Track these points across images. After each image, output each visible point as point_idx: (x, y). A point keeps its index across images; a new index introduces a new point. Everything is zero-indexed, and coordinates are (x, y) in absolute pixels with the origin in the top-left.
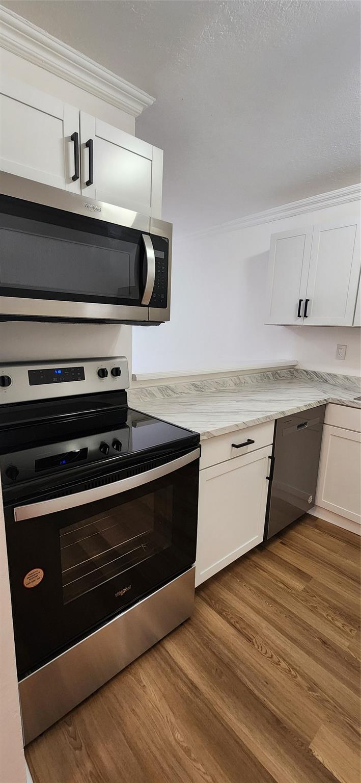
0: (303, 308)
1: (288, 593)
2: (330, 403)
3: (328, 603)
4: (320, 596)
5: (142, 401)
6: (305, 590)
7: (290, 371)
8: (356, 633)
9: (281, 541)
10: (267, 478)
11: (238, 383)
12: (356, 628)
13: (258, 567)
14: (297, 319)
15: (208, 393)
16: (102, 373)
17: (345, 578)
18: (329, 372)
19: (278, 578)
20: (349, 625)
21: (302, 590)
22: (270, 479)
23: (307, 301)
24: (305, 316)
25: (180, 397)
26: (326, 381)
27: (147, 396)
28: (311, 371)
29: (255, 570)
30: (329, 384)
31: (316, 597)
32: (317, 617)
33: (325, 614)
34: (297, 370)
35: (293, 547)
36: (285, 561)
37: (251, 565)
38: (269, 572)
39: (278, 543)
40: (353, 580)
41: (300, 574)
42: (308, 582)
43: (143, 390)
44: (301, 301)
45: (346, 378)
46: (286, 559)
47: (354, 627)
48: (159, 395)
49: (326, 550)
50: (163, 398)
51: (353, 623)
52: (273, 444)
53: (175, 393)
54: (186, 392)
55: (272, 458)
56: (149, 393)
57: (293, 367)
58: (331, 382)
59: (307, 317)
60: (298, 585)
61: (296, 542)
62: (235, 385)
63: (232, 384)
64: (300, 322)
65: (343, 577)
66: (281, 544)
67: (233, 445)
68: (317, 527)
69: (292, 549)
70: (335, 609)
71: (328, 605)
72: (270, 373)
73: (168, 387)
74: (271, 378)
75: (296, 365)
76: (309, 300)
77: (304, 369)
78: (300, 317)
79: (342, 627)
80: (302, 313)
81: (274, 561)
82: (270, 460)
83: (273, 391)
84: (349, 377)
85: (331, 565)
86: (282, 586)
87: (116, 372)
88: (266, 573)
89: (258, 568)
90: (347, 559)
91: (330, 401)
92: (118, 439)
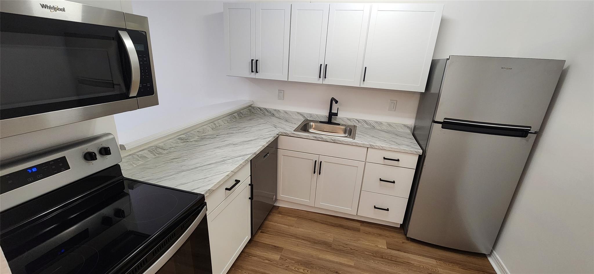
0: (254, 66)
1: (272, 265)
2: (280, 135)
3: (293, 260)
4: (289, 258)
5: (135, 166)
6: (281, 258)
7: (249, 109)
8: (310, 271)
9: (261, 231)
10: (249, 198)
11: (214, 127)
12: (310, 269)
13: (250, 255)
14: (250, 74)
15: (194, 143)
16: (90, 157)
17: (300, 241)
18: (275, 108)
19: (264, 257)
20: (306, 268)
21: (279, 259)
22: (251, 198)
23: (257, 61)
24: (257, 72)
25: (170, 152)
26: (273, 115)
27: (139, 160)
28: (263, 108)
29: (249, 258)
30: (276, 117)
31: (287, 260)
32: (290, 272)
33: (293, 268)
34: (253, 108)
35: (268, 233)
36: (266, 244)
37: (246, 256)
38: (258, 256)
39: (259, 233)
40: (304, 240)
41: (276, 249)
42: (281, 252)
43: (134, 156)
44: (252, 60)
45: (286, 112)
46: (266, 243)
47: (309, 268)
48: (150, 156)
49: (287, 227)
50: (154, 157)
51: (308, 266)
52: (251, 176)
53: (164, 150)
54: (174, 146)
55: (251, 185)
56: (140, 157)
57: (250, 106)
58: (277, 115)
59: (258, 72)
60: (276, 257)
61: (270, 228)
62: (213, 129)
63: (210, 129)
64: (253, 75)
65: (299, 240)
66: (261, 233)
67: (227, 189)
68: (280, 213)
69: (268, 234)
70: (299, 262)
71: (294, 262)
72: (236, 114)
73: (157, 147)
74: (237, 117)
75: (252, 104)
76: (258, 60)
77: (258, 107)
78: (253, 72)
79: (303, 272)
80: (254, 69)
81: (259, 247)
82: (250, 186)
83: (242, 131)
84: (287, 112)
85: (291, 235)
86: (267, 261)
87: (105, 151)
88: (256, 258)
89: (250, 257)
90: (299, 228)
91: (280, 134)
92: (119, 208)
